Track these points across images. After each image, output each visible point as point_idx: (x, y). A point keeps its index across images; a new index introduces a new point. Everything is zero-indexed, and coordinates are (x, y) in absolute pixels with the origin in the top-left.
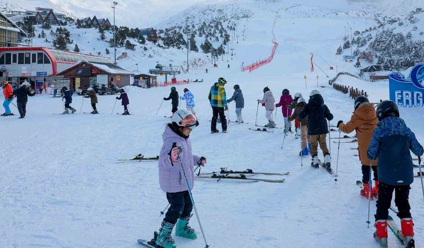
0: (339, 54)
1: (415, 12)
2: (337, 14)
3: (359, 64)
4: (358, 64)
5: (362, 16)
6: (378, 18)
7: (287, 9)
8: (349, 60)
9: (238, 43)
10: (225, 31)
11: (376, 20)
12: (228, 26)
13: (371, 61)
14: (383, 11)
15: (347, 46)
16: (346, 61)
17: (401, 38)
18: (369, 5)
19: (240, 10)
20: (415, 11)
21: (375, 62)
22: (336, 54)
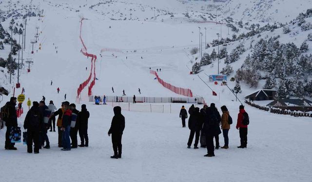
0: (196, 73)
1: (304, 15)
2: (172, 16)
3: (239, 89)
4: (237, 90)
5: (208, 19)
6: (231, 23)
7: (92, 6)
8: (220, 83)
9: (33, 52)
10: (8, 34)
11: (230, 26)
12: (11, 28)
13: (254, 85)
14: (231, 15)
15: (207, 61)
16: (216, 83)
17: (292, 51)
18: (211, 6)
19: (20, 4)
20: (305, 13)
21: (262, 85)
22: (191, 73)
